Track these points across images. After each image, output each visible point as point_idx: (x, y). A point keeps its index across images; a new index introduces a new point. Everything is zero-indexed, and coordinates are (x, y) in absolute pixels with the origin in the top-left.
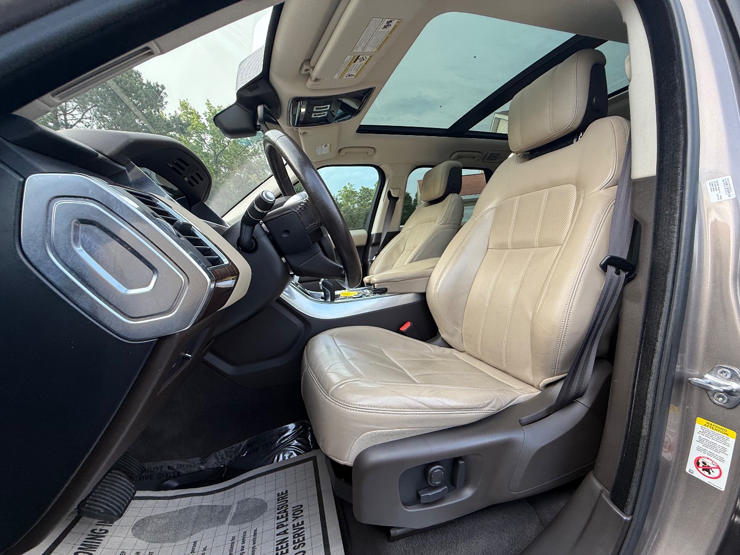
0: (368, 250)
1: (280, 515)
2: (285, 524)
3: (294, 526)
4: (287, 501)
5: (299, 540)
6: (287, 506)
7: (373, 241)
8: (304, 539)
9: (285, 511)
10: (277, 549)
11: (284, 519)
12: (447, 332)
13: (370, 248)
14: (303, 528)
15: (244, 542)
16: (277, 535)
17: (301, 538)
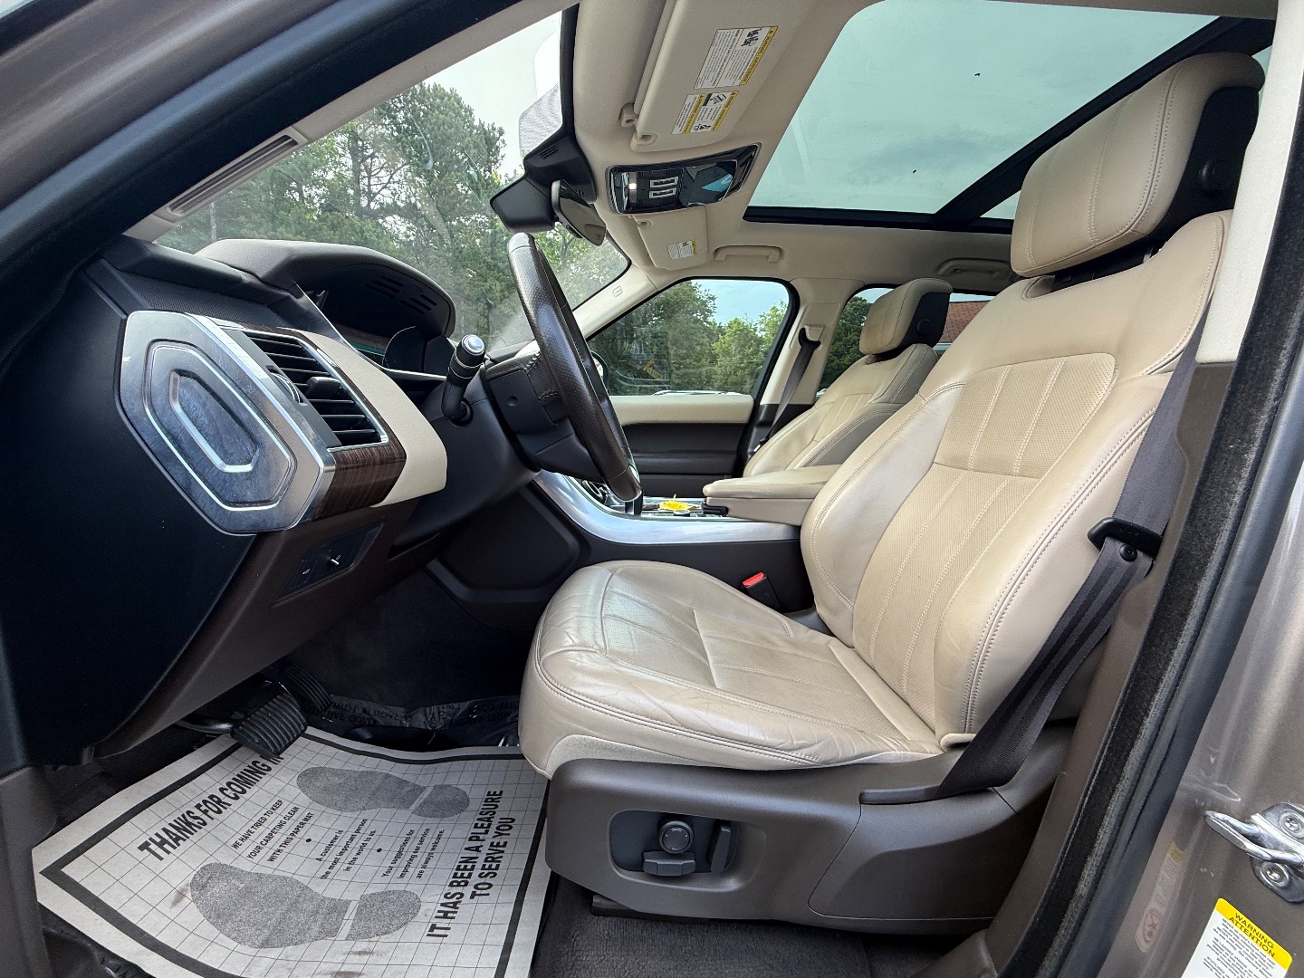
0: (752, 431)
1: (480, 823)
2: (481, 837)
3: (492, 844)
4: (496, 806)
5: (490, 866)
6: (494, 813)
7: (761, 418)
8: (497, 868)
9: (489, 820)
10: (458, 868)
11: (483, 830)
12: (826, 606)
13: (755, 430)
14: (503, 852)
15: (421, 842)
16: (466, 849)
17: (494, 865)
